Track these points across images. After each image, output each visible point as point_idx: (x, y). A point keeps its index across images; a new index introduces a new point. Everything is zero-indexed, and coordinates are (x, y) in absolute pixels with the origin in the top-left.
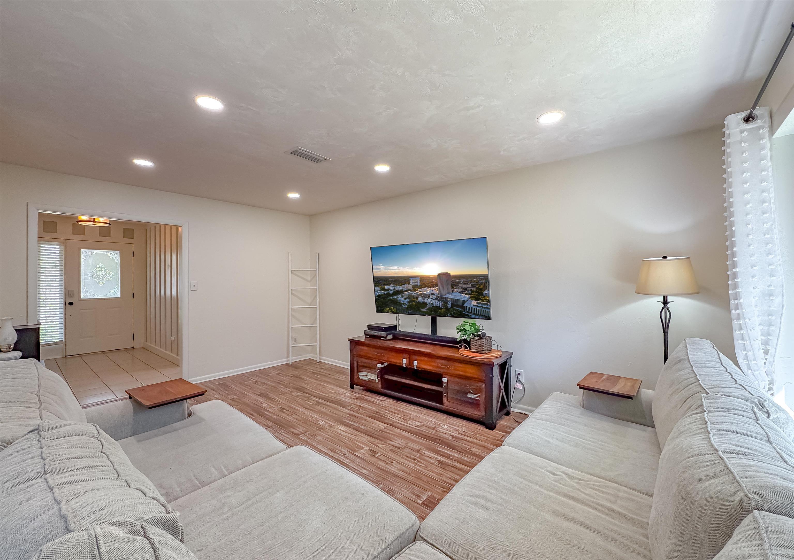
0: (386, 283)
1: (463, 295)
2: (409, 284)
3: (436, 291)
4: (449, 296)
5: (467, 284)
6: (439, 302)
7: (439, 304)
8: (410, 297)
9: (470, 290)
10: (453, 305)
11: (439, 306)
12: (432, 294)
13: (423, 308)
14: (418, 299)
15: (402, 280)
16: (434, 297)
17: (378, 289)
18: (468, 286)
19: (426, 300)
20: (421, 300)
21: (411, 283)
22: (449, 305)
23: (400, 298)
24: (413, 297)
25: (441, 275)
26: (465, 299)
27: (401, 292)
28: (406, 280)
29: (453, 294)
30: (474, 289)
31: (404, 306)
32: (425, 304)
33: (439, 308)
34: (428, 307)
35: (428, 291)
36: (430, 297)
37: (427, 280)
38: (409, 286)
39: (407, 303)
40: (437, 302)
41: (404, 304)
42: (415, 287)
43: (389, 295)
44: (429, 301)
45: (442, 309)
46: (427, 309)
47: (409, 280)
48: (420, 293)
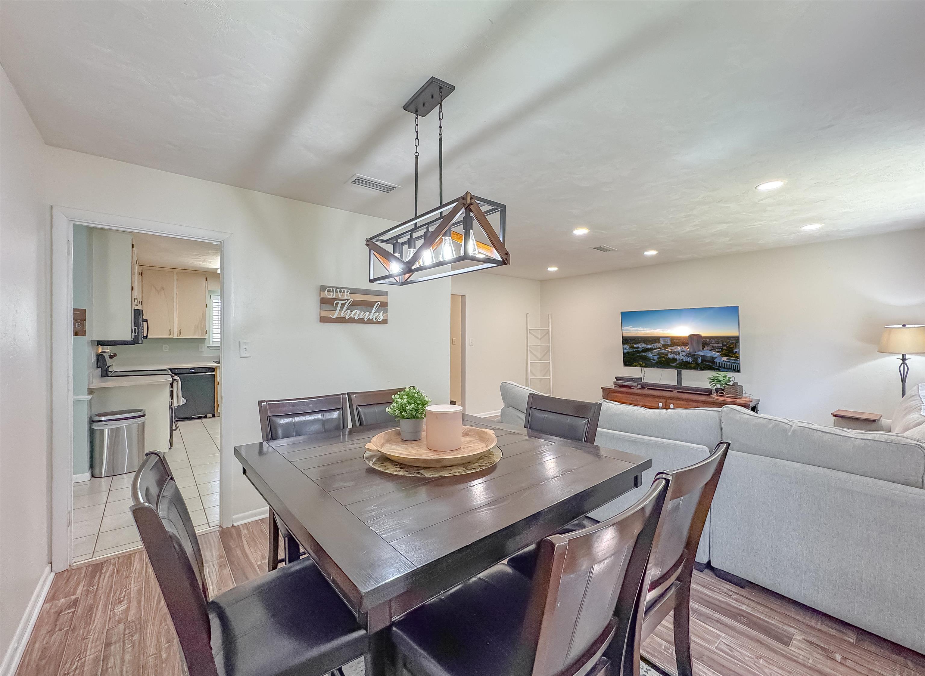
0: (635, 342)
1: (714, 352)
2: (659, 343)
3: (687, 349)
4: (700, 353)
5: (718, 343)
6: (689, 358)
7: (690, 359)
8: (660, 354)
9: (721, 349)
10: (703, 361)
11: (689, 361)
12: (682, 351)
13: (673, 363)
14: (668, 355)
15: (652, 340)
16: (684, 354)
17: (627, 347)
18: (718, 345)
19: (676, 356)
20: (671, 356)
21: (662, 342)
22: (700, 361)
23: (650, 355)
24: (663, 354)
25: (692, 337)
26: (716, 356)
27: (651, 350)
28: (656, 339)
29: (704, 351)
30: (725, 348)
31: (653, 362)
32: (675, 360)
33: (689, 363)
34: (678, 362)
35: (679, 349)
36: (681, 354)
37: (678, 339)
38: (660, 345)
39: (656, 359)
40: (687, 358)
41: (653, 360)
42: (665, 346)
43: (638, 352)
44: (680, 357)
45: (692, 364)
46: (676, 364)
47: (659, 340)
48: (670, 350)
